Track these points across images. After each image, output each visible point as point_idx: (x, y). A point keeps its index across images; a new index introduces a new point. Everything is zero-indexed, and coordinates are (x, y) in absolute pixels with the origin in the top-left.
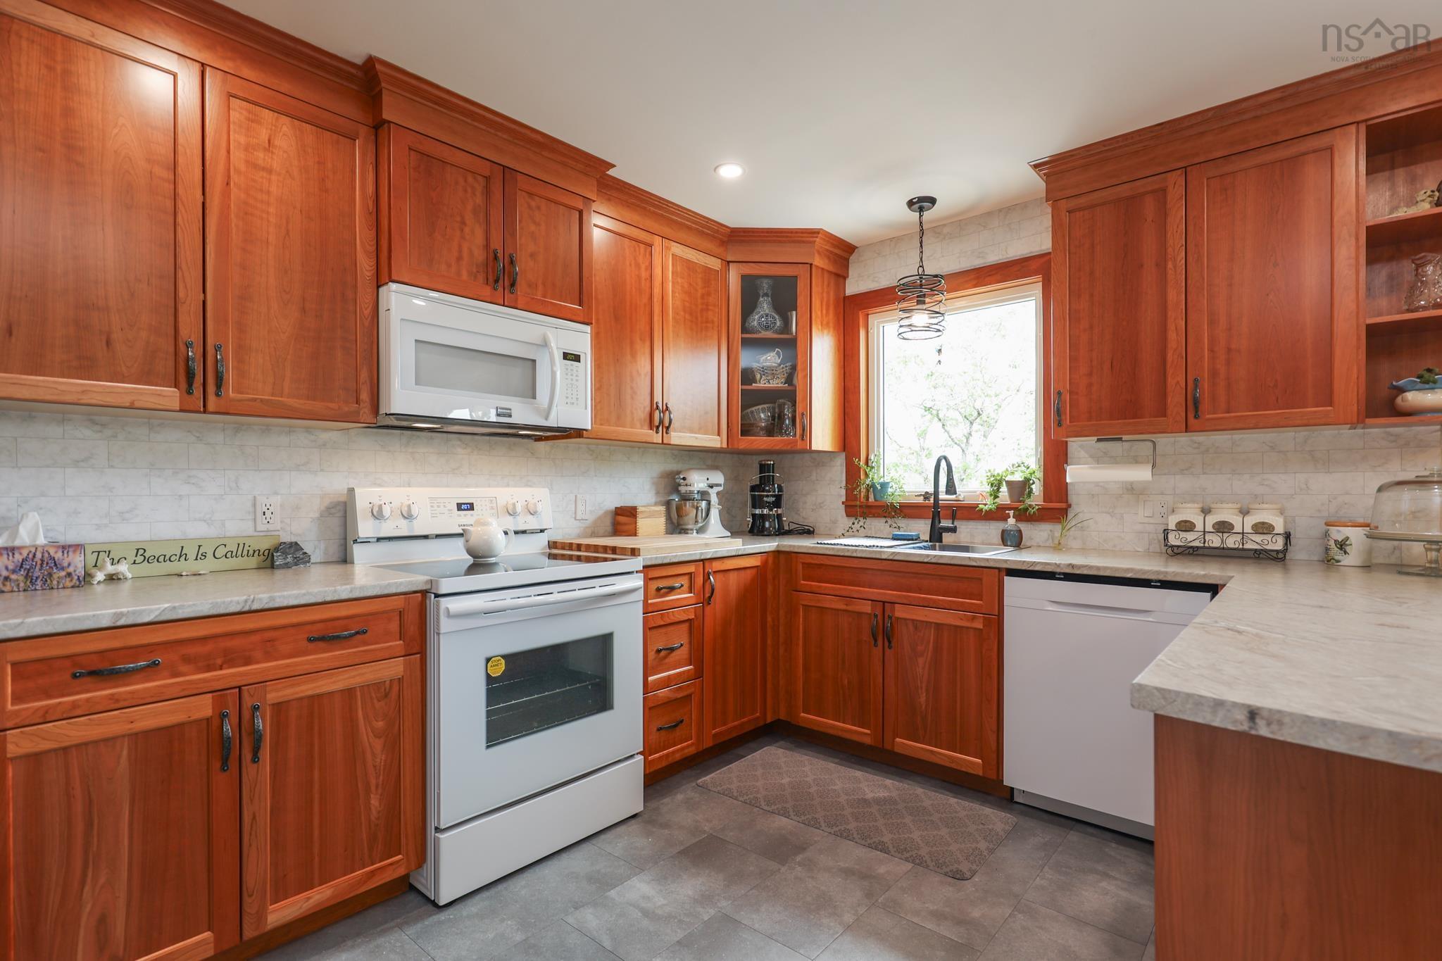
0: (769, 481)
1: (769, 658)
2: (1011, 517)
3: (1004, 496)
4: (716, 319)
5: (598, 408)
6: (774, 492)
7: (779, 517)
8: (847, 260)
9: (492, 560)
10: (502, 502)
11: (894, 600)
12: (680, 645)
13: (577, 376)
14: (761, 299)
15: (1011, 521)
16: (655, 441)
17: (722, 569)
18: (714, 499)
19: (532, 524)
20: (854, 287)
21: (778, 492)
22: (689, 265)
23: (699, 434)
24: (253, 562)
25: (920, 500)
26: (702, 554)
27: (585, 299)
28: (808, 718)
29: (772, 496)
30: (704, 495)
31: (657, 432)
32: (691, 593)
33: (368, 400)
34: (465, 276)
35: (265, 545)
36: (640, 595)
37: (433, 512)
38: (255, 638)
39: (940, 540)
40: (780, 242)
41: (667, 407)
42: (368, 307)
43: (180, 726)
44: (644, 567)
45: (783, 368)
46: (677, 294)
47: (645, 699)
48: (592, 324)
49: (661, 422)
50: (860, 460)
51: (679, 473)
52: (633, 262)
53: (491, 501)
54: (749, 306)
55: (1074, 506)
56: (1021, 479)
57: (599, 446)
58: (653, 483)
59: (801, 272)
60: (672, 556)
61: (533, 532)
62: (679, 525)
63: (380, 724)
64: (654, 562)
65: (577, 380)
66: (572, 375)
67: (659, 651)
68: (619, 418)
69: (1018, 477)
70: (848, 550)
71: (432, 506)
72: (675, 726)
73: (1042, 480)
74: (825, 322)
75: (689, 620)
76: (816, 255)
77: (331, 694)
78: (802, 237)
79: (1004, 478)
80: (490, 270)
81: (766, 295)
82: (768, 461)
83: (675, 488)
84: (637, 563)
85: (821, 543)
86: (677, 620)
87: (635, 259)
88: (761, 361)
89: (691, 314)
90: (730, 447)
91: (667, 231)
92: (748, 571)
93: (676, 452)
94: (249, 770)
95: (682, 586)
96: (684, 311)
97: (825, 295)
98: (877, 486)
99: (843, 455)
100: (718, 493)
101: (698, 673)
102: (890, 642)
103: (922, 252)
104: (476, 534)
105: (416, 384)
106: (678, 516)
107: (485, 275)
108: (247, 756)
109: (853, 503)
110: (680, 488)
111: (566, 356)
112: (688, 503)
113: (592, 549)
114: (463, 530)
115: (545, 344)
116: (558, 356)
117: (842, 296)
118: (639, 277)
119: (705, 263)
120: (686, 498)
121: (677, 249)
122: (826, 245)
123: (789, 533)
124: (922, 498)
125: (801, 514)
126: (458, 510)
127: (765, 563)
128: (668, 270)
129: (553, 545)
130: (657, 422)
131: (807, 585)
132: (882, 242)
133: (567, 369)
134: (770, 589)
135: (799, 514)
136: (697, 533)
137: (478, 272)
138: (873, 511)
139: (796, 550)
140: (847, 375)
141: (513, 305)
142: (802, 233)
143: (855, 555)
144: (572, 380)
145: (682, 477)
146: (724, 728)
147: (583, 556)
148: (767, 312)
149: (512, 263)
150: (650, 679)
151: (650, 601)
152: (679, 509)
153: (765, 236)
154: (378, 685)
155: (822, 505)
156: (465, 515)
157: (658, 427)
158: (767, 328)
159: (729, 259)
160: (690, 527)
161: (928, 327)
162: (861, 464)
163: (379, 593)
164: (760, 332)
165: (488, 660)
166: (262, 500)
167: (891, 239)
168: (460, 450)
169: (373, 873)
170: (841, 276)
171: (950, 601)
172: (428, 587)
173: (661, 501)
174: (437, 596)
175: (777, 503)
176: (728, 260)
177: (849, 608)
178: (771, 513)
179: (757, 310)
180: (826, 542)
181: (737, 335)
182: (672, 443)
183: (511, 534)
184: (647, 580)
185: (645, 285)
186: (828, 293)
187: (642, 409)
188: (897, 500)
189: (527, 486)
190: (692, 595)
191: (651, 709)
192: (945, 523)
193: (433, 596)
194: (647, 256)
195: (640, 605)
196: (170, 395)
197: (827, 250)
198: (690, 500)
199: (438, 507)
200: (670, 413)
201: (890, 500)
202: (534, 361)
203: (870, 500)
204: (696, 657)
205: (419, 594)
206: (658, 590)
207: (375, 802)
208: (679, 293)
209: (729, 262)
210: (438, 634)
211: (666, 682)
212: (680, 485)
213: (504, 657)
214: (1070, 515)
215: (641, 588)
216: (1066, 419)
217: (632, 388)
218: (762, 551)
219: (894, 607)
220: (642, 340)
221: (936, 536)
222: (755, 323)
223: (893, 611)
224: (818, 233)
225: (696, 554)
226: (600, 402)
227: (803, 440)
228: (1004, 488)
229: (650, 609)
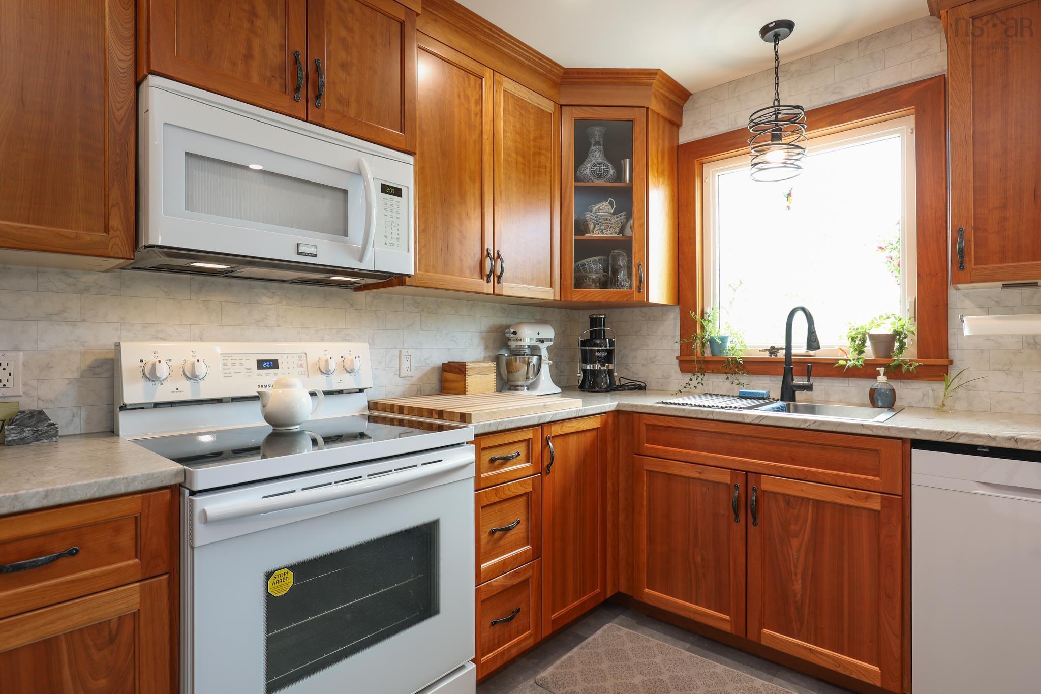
0: (600, 336)
1: (609, 526)
2: (882, 374)
3: (869, 352)
4: (548, 165)
5: (423, 252)
6: (606, 346)
7: (610, 372)
8: (681, 108)
9: (296, 428)
10: (312, 359)
11: (760, 470)
12: (516, 523)
13: (398, 212)
14: (593, 148)
15: (882, 379)
16: (486, 292)
17: (562, 433)
18: (544, 354)
19: (348, 382)
20: (686, 136)
21: (610, 347)
22: (521, 104)
23: (531, 285)
25: (766, 355)
26: (540, 417)
27: (407, 124)
28: (653, 595)
29: (603, 351)
30: (534, 350)
31: (488, 282)
32: (529, 462)
33: (120, 227)
34: (255, 79)
36: (471, 472)
37: (226, 371)
39: (793, 399)
40: (615, 84)
41: (499, 255)
42: (121, 108)
44: (476, 436)
45: (617, 217)
46: (509, 134)
47: (477, 591)
48: (415, 154)
49: (493, 270)
50: (696, 314)
51: (508, 327)
52: (462, 94)
53: (300, 357)
54: (581, 156)
55: (956, 362)
56: (889, 333)
57: (426, 298)
58: (482, 338)
59: (638, 115)
60: (508, 421)
61: (350, 392)
62: (509, 381)
63: (100, 684)
64: (487, 430)
65: (398, 218)
66: (392, 211)
67: (493, 532)
68: (446, 264)
69: (886, 329)
70: (702, 412)
71: (225, 364)
72: (511, 619)
73: (916, 333)
74: (660, 170)
75: (526, 494)
76: (653, 98)
78: (638, 79)
79: (867, 331)
80: (289, 75)
81: (598, 143)
82: (599, 314)
83: (504, 342)
84: (467, 433)
85: (667, 403)
86: (513, 494)
87: (464, 90)
88: (594, 211)
89: (523, 156)
90: (563, 300)
91: (498, 64)
92: (588, 434)
93: (505, 306)
95: (519, 454)
96: (517, 153)
97: (660, 142)
98: (718, 340)
99: (677, 309)
100: (548, 348)
101: (537, 553)
102: (755, 518)
103: (778, 84)
104: (275, 398)
105: (185, 210)
106: (508, 372)
107: (283, 81)
109: (687, 358)
110: (510, 343)
111: (385, 189)
112: (518, 358)
113: (416, 412)
114: (258, 392)
115: (359, 173)
116: (375, 189)
117: (676, 145)
118: (469, 111)
119: (538, 104)
120: (516, 353)
121: (509, 85)
122: (662, 89)
123: (621, 388)
124: (767, 353)
125: (631, 369)
126: (258, 368)
127: (605, 424)
128: (500, 107)
129: (372, 405)
130: (488, 270)
131: (652, 448)
132: (720, 86)
133: (386, 204)
134: (610, 451)
135: (629, 370)
136: (528, 389)
137: (273, 76)
138: (711, 366)
139: (639, 410)
140: (681, 225)
141: (318, 121)
142: (639, 74)
143: (710, 417)
144: (392, 217)
145: (512, 331)
146: (563, 611)
147: (406, 420)
148: (600, 160)
149: (317, 71)
150: (483, 566)
151: (482, 475)
152: (509, 365)
153: (600, 78)
154: (98, 627)
155: (653, 360)
156: (267, 374)
157: (489, 276)
158: (600, 176)
159: (563, 102)
160: (520, 383)
161: (785, 163)
162: (697, 317)
163: (97, 495)
164: (593, 181)
165: (269, 575)
167: (730, 83)
168: (265, 299)
170: (675, 124)
171: (834, 475)
172: (180, 480)
173: (490, 356)
174: (193, 493)
175: (609, 359)
176: (561, 103)
177: (702, 477)
178: (602, 368)
179: (590, 158)
180: (672, 401)
181: (570, 184)
182: (504, 293)
183: (321, 396)
184: (479, 451)
186: (663, 140)
187: (472, 256)
188: (740, 355)
189: (345, 340)
190: (529, 464)
191: (483, 602)
192: (798, 381)
193: (187, 492)
194: (477, 88)
195: (472, 482)
197: (663, 95)
198: (520, 355)
199: (234, 364)
200: (502, 261)
201: (730, 355)
202: (345, 192)
203: (705, 355)
204: (534, 536)
205: (167, 491)
206: (492, 461)
208: (511, 133)
209: (561, 106)
210: (193, 548)
211: (501, 568)
212: (510, 340)
213: (291, 568)
214: (953, 373)
215: (473, 462)
216: (970, 261)
217: (460, 232)
218: (603, 411)
219: (760, 478)
220: (472, 180)
221: (788, 394)
222: (588, 172)
223: (759, 482)
224: (656, 74)
225: (534, 417)
226: (425, 246)
227: (639, 291)
228: (868, 343)
229: (483, 485)
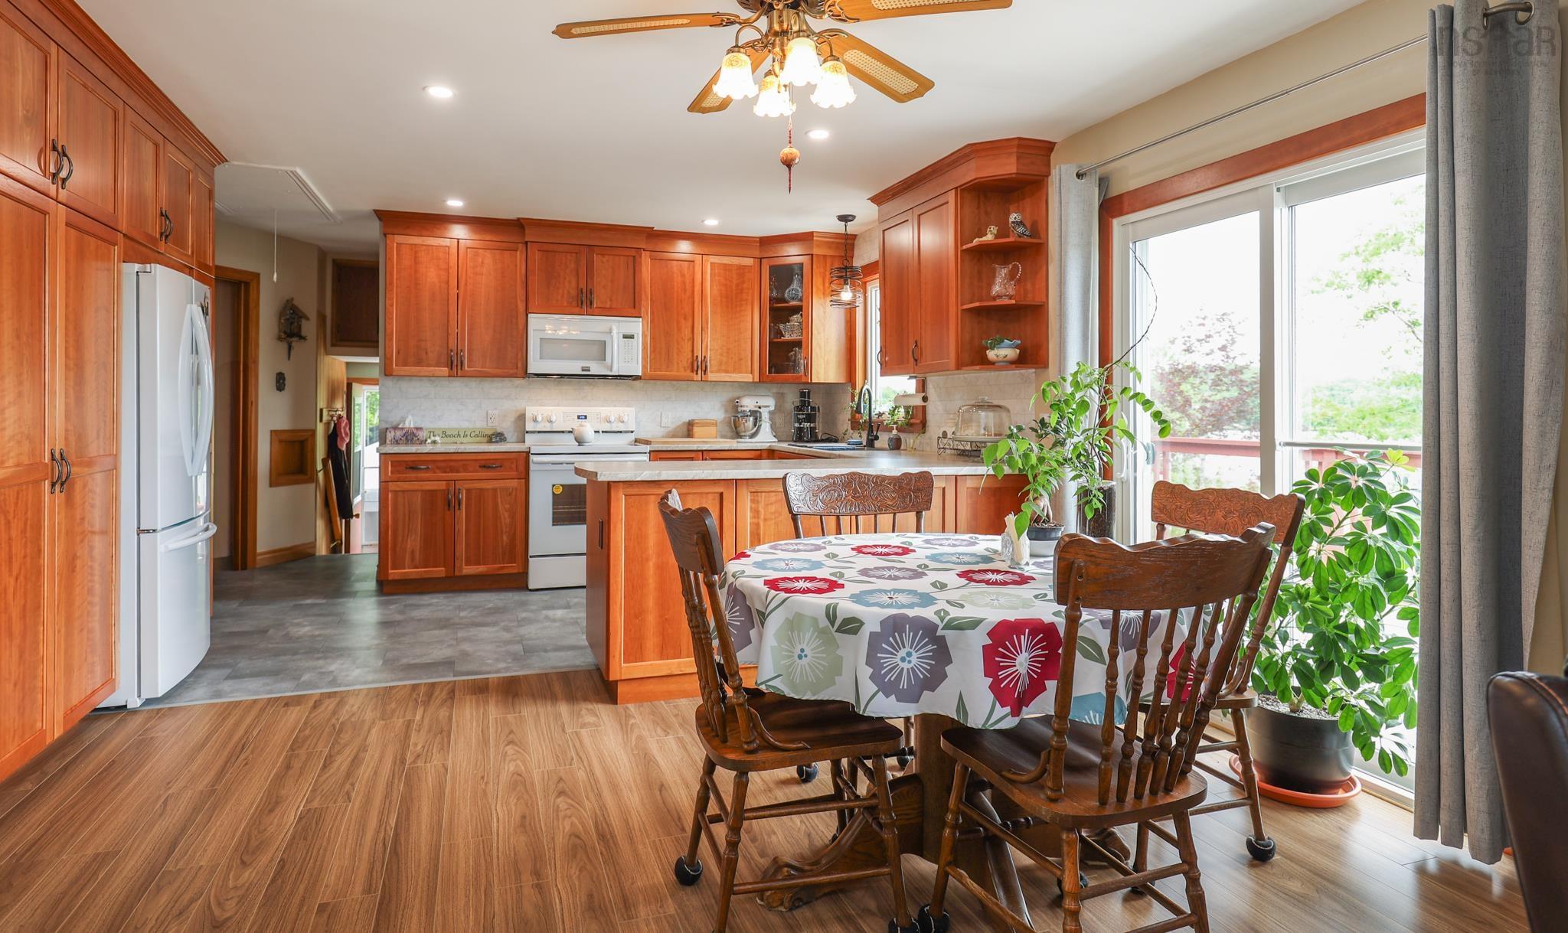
2: (895, 429)
5: (647, 364)
6: (808, 411)
7: (813, 429)
8: (851, 245)
10: (606, 415)
13: (632, 346)
15: (895, 432)
16: (696, 380)
18: (765, 416)
21: (812, 411)
22: (723, 266)
23: (733, 373)
24: (486, 439)
30: (755, 413)
31: (697, 374)
33: (521, 367)
34: (565, 304)
35: (490, 433)
37: (564, 419)
38: (461, 463)
40: (791, 242)
41: (704, 358)
42: (522, 328)
43: (436, 490)
44: (652, 451)
46: (715, 288)
48: (643, 317)
49: (699, 368)
50: (855, 388)
51: (734, 399)
52: (679, 274)
53: (599, 414)
58: (721, 405)
59: (805, 259)
62: (737, 432)
63: (508, 506)
66: (629, 346)
68: (667, 367)
71: (564, 417)
76: (816, 247)
77: (488, 489)
78: (804, 238)
80: (578, 298)
81: (797, 274)
87: (681, 272)
89: (727, 297)
90: (761, 381)
91: (706, 250)
94: (457, 512)
96: (722, 296)
99: (850, 385)
104: (582, 433)
105: (542, 359)
107: (576, 301)
108: (457, 507)
110: (738, 409)
111: (625, 337)
114: (575, 429)
115: (611, 332)
116: (620, 338)
118: (683, 282)
119: (739, 263)
120: (743, 415)
121: (715, 259)
122: (825, 240)
126: (577, 419)
128: (707, 272)
130: (695, 368)
133: (626, 344)
136: (748, 437)
137: (573, 301)
144: (629, 349)
145: (737, 402)
148: (794, 287)
149: (591, 292)
154: (506, 491)
156: (579, 422)
157: (697, 371)
158: (793, 299)
159: (761, 257)
160: (745, 434)
162: (856, 391)
165: (554, 486)
166: (490, 412)
168: (586, 387)
169: (503, 568)
172: (528, 450)
181: (767, 306)
185: (688, 286)
187: (685, 360)
193: (530, 454)
194: (690, 268)
196: (445, 370)
197: (828, 242)
199: (568, 417)
200: (707, 362)
202: (604, 342)
207: (505, 538)
208: (717, 286)
209: (760, 259)
213: (560, 487)
217: (678, 348)
220: (686, 319)
222: (787, 295)
226: (649, 361)
227: (806, 375)
